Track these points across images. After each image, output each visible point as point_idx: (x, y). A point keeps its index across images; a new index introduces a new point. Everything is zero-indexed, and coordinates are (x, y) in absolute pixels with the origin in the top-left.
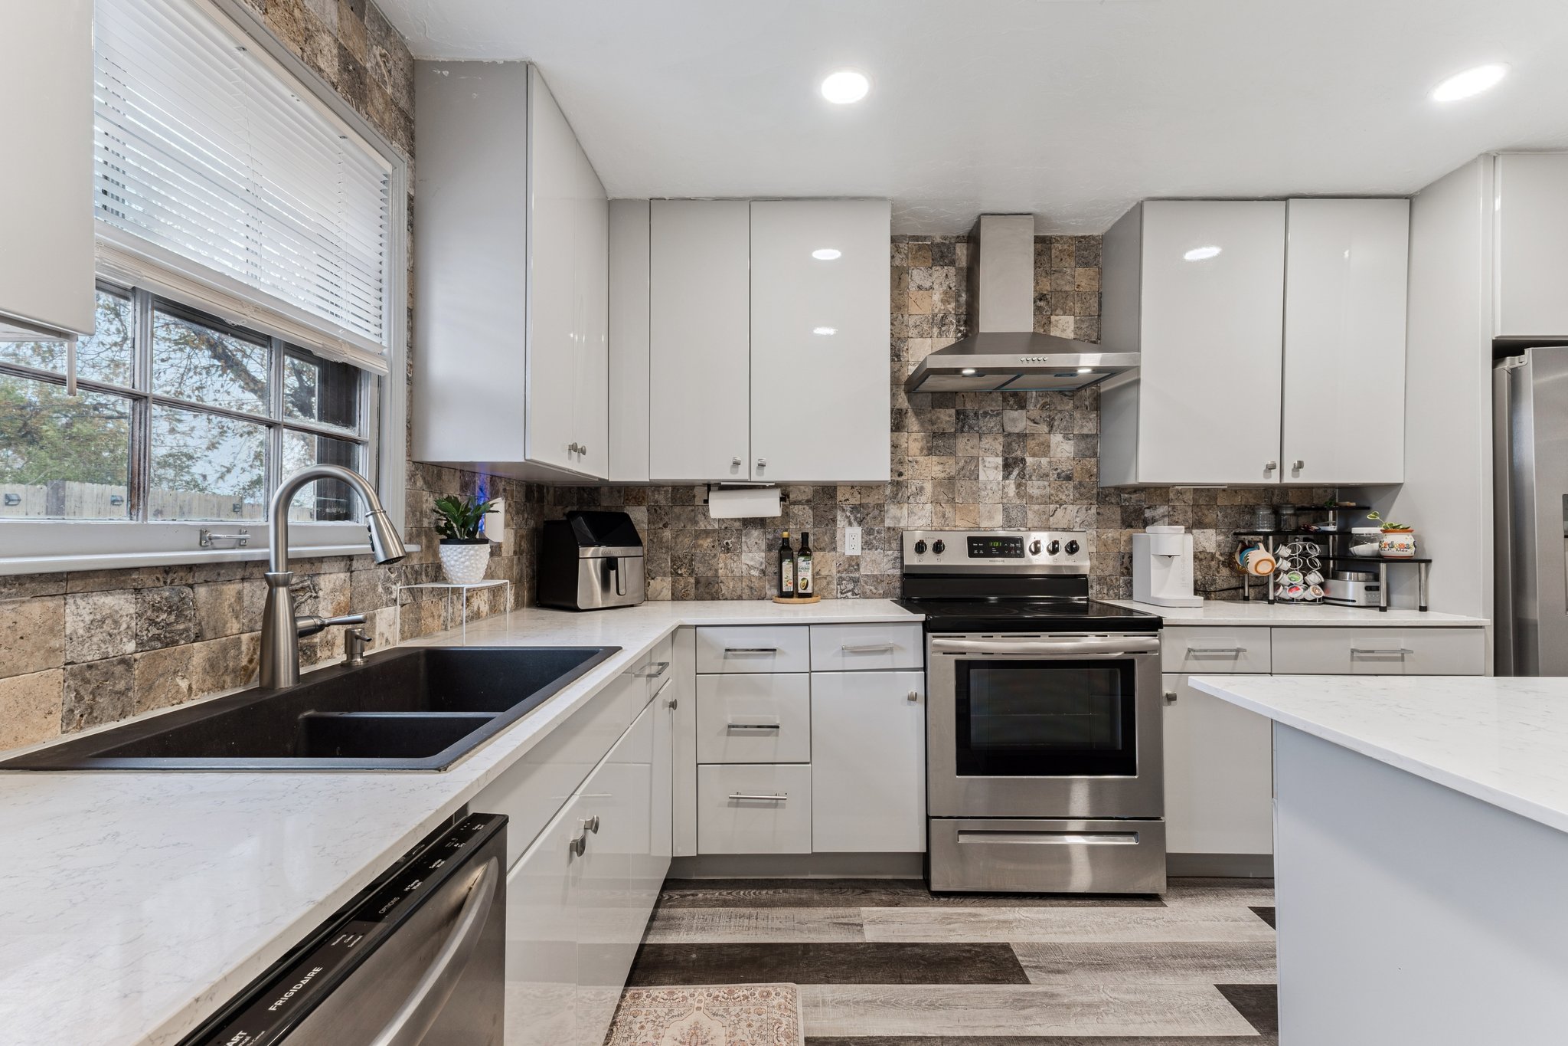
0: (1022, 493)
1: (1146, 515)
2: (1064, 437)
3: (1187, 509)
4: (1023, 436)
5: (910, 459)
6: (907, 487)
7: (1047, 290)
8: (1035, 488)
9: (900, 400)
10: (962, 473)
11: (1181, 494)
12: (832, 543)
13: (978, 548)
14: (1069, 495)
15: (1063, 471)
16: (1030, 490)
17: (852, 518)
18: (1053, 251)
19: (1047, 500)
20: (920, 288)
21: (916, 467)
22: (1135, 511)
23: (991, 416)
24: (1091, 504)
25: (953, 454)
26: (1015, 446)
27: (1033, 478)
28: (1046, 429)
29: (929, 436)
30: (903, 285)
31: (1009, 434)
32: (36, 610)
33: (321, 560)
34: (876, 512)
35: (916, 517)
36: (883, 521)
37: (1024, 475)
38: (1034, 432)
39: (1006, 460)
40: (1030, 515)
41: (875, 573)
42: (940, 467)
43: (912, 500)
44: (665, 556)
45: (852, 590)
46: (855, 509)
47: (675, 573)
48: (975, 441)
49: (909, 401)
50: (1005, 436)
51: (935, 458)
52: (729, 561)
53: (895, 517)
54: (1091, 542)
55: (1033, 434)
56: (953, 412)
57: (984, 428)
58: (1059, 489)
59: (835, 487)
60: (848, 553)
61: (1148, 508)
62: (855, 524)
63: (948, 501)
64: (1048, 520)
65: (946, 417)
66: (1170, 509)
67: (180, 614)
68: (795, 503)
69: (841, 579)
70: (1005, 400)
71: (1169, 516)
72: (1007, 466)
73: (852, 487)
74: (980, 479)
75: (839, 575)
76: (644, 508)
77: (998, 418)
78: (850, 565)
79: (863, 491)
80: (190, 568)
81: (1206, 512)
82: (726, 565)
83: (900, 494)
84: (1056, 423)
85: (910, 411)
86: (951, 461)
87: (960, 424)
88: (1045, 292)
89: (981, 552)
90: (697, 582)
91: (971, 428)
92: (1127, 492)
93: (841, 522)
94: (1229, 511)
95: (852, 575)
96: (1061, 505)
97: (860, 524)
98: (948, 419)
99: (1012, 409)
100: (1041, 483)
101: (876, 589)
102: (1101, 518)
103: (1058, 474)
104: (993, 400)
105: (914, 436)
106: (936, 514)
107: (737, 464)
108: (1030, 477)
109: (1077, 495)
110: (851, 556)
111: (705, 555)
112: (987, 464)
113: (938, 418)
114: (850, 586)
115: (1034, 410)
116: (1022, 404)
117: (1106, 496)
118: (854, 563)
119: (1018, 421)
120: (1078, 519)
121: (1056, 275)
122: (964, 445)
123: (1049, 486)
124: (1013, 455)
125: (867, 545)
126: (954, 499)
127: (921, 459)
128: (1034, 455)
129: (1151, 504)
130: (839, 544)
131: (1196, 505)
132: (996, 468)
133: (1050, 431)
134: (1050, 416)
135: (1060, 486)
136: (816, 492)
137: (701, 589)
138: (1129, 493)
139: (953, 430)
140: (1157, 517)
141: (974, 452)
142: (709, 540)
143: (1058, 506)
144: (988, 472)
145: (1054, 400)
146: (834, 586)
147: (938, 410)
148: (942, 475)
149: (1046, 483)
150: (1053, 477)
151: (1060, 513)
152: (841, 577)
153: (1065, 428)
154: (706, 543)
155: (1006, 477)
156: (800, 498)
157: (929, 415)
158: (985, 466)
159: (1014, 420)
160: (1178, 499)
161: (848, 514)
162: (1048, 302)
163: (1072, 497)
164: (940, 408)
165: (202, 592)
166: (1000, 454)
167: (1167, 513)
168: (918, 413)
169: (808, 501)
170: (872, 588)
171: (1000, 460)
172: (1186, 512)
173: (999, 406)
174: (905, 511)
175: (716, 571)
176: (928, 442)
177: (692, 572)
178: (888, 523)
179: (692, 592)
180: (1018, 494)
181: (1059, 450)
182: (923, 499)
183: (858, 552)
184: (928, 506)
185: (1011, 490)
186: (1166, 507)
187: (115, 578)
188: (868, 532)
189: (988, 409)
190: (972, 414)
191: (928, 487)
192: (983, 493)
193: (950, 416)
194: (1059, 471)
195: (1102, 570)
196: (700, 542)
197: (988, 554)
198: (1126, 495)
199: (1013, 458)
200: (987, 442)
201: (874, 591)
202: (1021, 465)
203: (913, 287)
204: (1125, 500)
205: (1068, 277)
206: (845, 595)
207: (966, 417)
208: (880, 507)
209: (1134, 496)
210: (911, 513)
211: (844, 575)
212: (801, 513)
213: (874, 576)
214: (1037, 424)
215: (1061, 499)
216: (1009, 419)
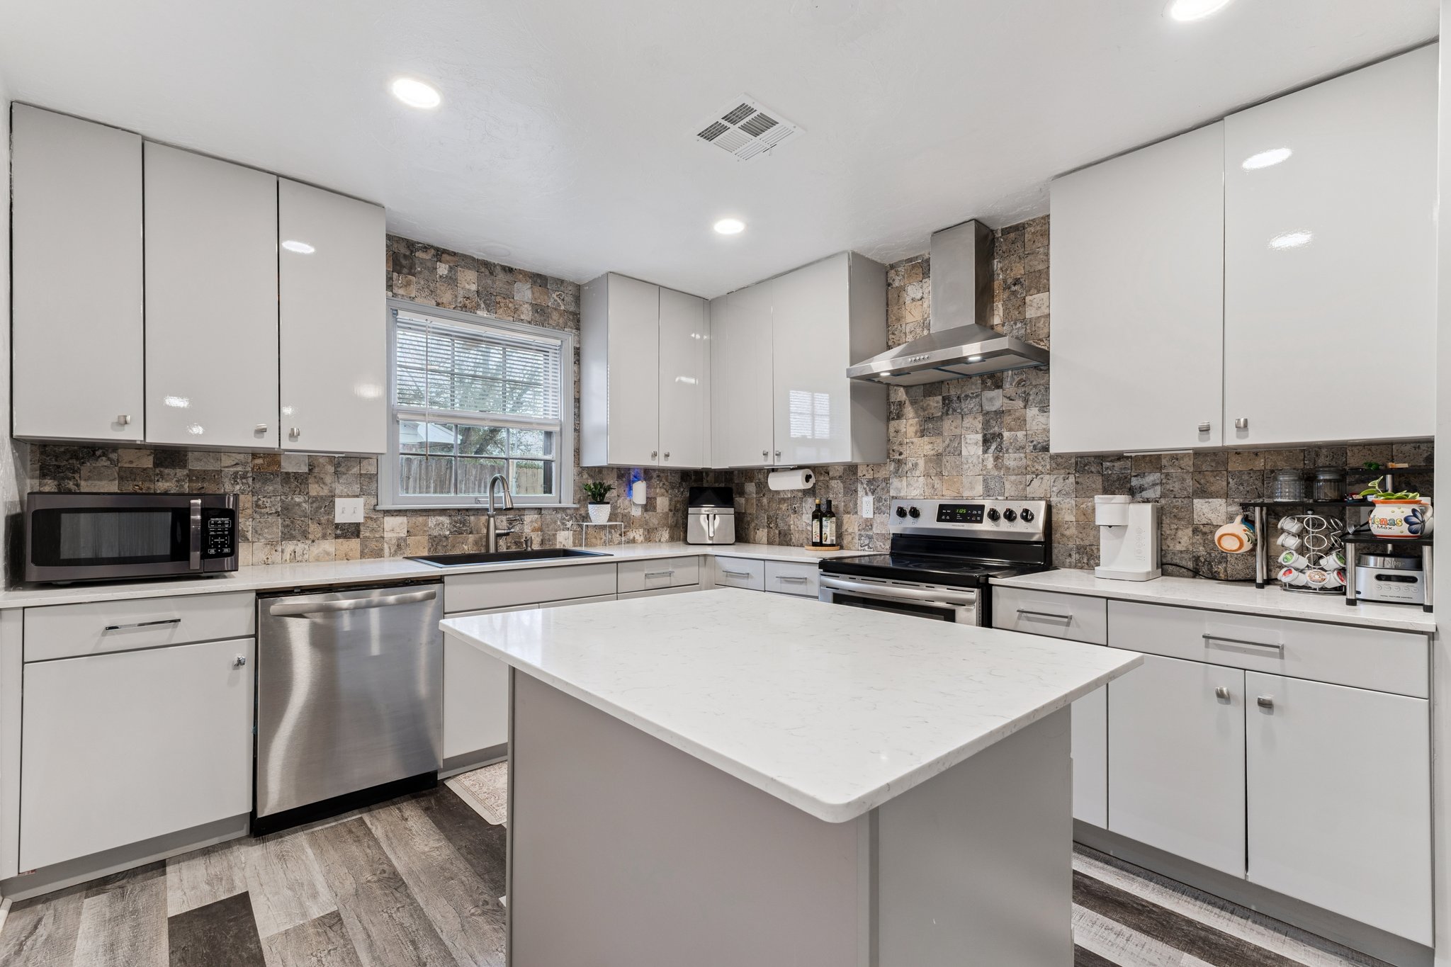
0: (1000, 465)
1: (1132, 484)
2: (1039, 410)
3: (1185, 476)
4: (1000, 413)
5: (908, 441)
6: (905, 464)
7: (1021, 274)
8: (1011, 460)
9: (900, 394)
10: (948, 450)
11: (1177, 459)
12: (854, 508)
13: (946, 514)
14: (1046, 466)
15: (1039, 443)
16: (1007, 463)
17: (868, 489)
18: (1026, 236)
19: (1024, 471)
20: (913, 300)
21: (912, 447)
22: (1119, 479)
23: (971, 398)
24: (1069, 474)
25: (940, 434)
26: (993, 423)
27: (1010, 451)
28: (1021, 404)
29: (922, 421)
30: (901, 300)
31: (988, 413)
32: (421, 519)
33: (524, 509)
34: (884, 484)
35: (913, 488)
36: (888, 491)
37: (1002, 448)
38: (1010, 408)
39: (985, 436)
40: (1007, 485)
41: (883, 532)
42: (930, 446)
43: (909, 474)
44: (763, 515)
45: (868, 545)
46: (870, 482)
47: (769, 527)
48: (959, 421)
49: (907, 393)
50: (983, 415)
51: (926, 438)
52: (796, 520)
53: (897, 488)
54: (1069, 511)
55: (1009, 411)
56: (940, 398)
57: (965, 410)
58: (1035, 460)
59: (857, 466)
60: (865, 516)
61: (1135, 476)
62: (870, 494)
63: (937, 474)
64: (1025, 489)
65: (935, 403)
66: (1163, 476)
67: (464, 525)
68: (832, 479)
69: (861, 535)
70: (983, 382)
71: (1161, 484)
72: (986, 442)
73: (868, 466)
74: (963, 454)
75: (859, 532)
76: (753, 484)
77: (977, 400)
78: (866, 525)
79: (875, 468)
80: (467, 510)
81: (1212, 479)
82: (794, 522)
83: (901, 470)
84: (1031, 398)
85: (907, 402)
86: (939, 440)
87: (946, 408)
88: (1019, 277)
89: (948, 518)
90: (780, 533)
91: (954, 410)
92: (1109, 459)
93: (861, 492)
94: (1245, 477)
95: (868, 533)
96: (1037, 475)
97: (873, 494)
98: (936, 405)
99: (990, 389)
100: (1017, 455)
101: (884, 544)
102: (1080, 487)
103: (1034, 446)
104: (972, 384)
105: (911, 422)
106: (927, 485)
107: (765, 454)
108: (1007, 450)
109: (1054, 465)
110: (867, 518)
111: (783, 515)
112: (968, 441)
113: (928, 405)
114: (867, 542)
115: (1009, 388)
116: (998, 385)
117: (1085, 465)
118: (868, 524)
119: (995, 400)
120: (1054, 489)
121: (1030, 257)
122: (949, 426)
123: (1026, 457)
124: (991, 431)
125: (877, 510)
126: (941, 472)
127: (915, 440)
128: (1010, 430)
129: (1138, 471)
130: (859, 508)
131: (1198, 471)
132: (976, 444)
133: (1025, 407)
134: (1025, 392)
135: (1036, 457)
136: (845, 470)
137: (782, 538)
138: (1111, 461)
139: (940, 414)
140: (1146, 486)
141: (958, 432)
142: (785, 505)
143: (1035, 476)
144: (969, 448)
145: (1030, 377)
146: (856, 541)
147: (928, 398)
148: (932, 452)
149: (1023, 455)
150: (1029, 448)
151: (1036, 483)
152: (861, 534)
153: (1041, 402)
154: (784, 507)
155: (985, 452)
156: (835, 475)
157: (921, 404)
158: (967, 443)
159: (991, 399)
160: (1173, 465)
161: (865, 486)
162: (1022, 285)
163: (1048, 467)
164: (930, 396)
165: (472, 518)
166: (980, 431)
167: (1158, 481)
168: (913, 403)
169: (840, 477)
170: (881, 544)
171: (979, 437)
172: (1184, 480)
173: (978, 389)
174: (904, 483)
175: (789, 526)
176: (921, 426)
177: (777, 526)
178: (892, 493)
179: (777, 539)
180: (996, 466)
181: (1034, 423)
182: (918, 473)
183: (871, 516)
184: (922, 479)
185: (990, 463)
186: (1159, 474)
187: (443, 512)
188: (879, 500)
189: (969, 392)
190: (955, 399)
191: (921, 463)
192: (965, 467)
193: (938, 402)
194: (1035, 443)
195: (1082, 539)
196: (781, 506)
197: (953, 519)
198: (1108, 464)
199: (991, 434)
200: (968, 421)
201: (883, 546)
202: (999, 440)
203: (908, 300)
204: (1107, 468)
205: (1042, 257)
206: (863, 548)
207: (951, 401)
208: (886, 480)
209: (1117, 464)
210: (909, 485)
211: (863, 533)
212: (836, 486)
213: (883, 535)
214: (1013, 400)
215: (1037, 470)
216: (987, 399)
